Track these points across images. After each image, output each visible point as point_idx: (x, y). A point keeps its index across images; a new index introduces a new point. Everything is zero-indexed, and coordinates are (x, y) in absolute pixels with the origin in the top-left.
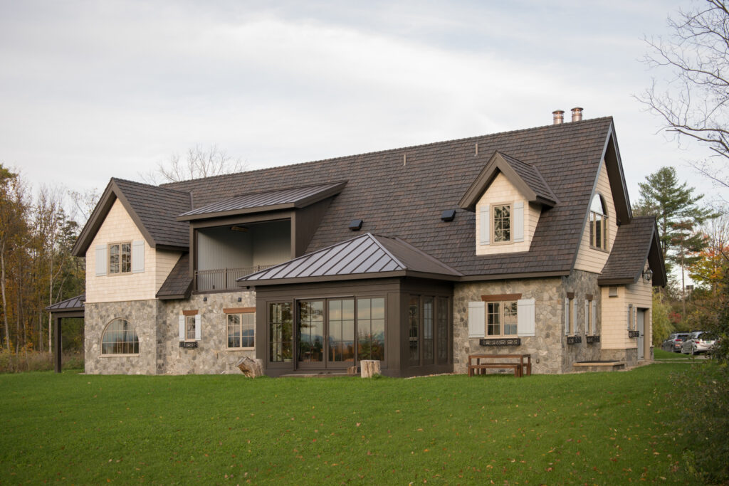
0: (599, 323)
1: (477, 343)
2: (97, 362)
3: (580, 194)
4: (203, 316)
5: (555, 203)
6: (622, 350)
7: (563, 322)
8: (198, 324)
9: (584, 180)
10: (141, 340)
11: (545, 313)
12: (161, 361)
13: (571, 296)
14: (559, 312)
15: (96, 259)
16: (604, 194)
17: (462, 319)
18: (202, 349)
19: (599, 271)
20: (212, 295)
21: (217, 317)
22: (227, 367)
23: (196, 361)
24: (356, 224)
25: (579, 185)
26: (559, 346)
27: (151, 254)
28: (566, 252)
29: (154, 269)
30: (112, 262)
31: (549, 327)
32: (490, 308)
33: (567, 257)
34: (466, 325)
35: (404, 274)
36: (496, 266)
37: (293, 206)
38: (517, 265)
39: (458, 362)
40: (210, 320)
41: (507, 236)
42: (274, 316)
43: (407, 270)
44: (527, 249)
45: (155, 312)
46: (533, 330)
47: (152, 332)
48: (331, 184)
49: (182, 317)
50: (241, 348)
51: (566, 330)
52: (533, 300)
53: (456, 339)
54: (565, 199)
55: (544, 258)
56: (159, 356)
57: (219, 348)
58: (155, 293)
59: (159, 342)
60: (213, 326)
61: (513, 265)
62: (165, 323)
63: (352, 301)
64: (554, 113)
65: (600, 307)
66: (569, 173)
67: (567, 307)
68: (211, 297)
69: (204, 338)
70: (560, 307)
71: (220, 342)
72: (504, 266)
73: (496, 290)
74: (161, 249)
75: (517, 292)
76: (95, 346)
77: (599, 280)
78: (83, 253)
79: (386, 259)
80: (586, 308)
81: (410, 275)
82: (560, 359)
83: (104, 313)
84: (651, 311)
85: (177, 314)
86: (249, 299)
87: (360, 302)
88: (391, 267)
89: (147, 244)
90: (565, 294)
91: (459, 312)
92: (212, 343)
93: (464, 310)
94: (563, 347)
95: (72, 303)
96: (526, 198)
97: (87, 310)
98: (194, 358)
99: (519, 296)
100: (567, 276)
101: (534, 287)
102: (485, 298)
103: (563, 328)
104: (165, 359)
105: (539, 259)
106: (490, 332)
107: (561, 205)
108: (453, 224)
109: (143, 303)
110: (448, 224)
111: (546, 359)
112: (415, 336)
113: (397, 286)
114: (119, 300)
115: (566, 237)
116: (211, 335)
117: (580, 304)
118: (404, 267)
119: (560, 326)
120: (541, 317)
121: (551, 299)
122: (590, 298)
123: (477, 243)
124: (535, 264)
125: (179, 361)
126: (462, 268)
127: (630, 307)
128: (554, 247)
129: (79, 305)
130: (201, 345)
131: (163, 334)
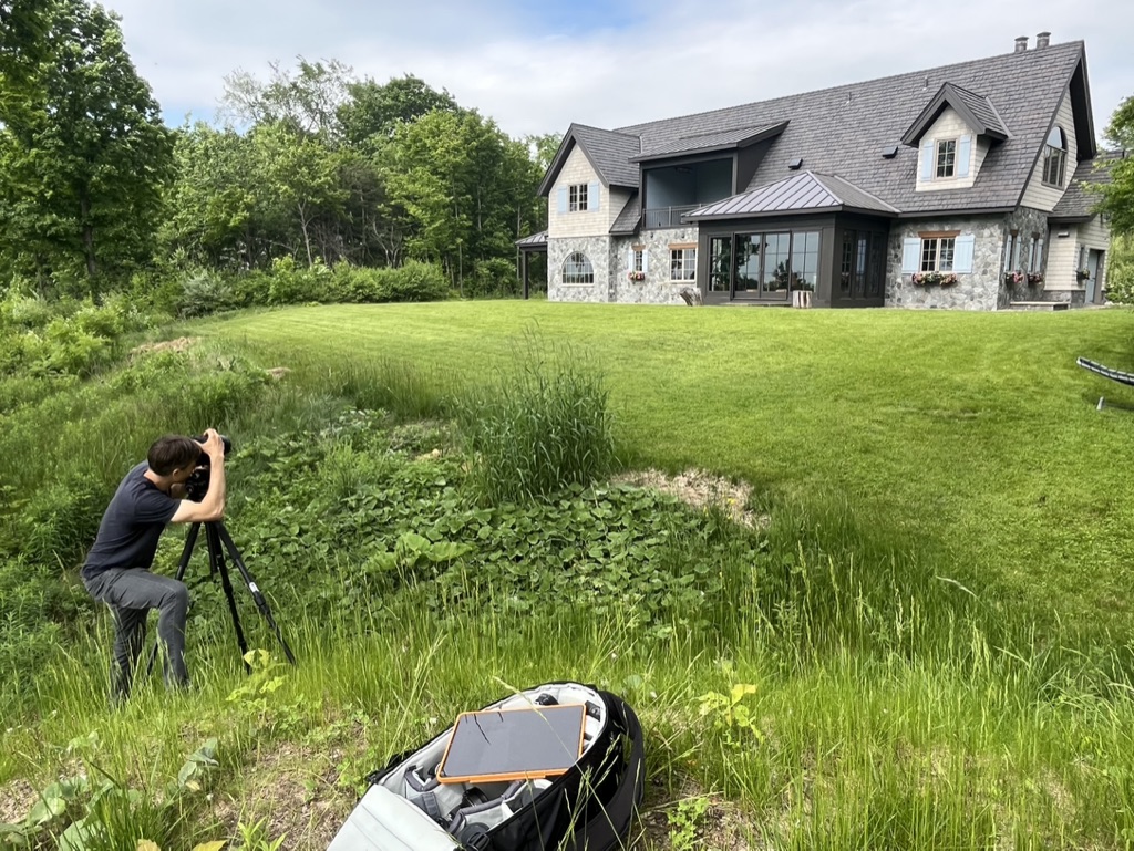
0: (1044, 262)
1: (909, 279)
2: (559, 290)
3: (1036, 126)
4: (650, 251)
5: (1006, 136)
6: (1068, 291)
7: (1003, 259)
8: (645, 258)
9: (1042, 111)
10: (595, 272)
11: (984, 250)
12: (612, 291)
13: (1014, 234)
14: (1000, 250)
15: (558, 199)
16: (1064, 126)
17: (896, 256)
18: (649, 281)
19: (1050, 209)
20: (658, 232)
21: (662, 252)
22: (670, 298)
23: (643, 292)
24: (796, 163)
25: (1036, 116)
26: (997, 283)
27: (605, 192)
28: (1014, 187)
29: (607, 207)
30: (571, 201)
31: (987, 265)
32: (926, 245)
33: (1013, 192)
34: (900, 261)
35: (840, 209)
36: (936, 202)
37: (735, 146)
38: (959, 201)
39: (889, 297)
40: (655, 255)
41: (950, 171)
42: (714, 250)
43: (843, 205)
44: (971, 185)
45: (607, 247)
46: (970, 268)
47: (605, 264)
48: (773, 124)
49: (631, 251)
50: (683, 280)
51: (1006, 268)
52: (973, 236)
53: (888, 275)
54: (1019, 132)
55: (988, 194)
56: (611, 286)
57: (663, 280)
58: (608, 230)
59: (611, 273)
60: (659, 260)
61: (954, 201)
62: (616, 256)
63: (789, 235)
64: (1017, 40)
65: (1048, 247)
66: (1026, 104)
67: (1009, 245)
68: (658, 233)
69: (650, 271)
70: (1001, 244)
71: (664, 275)
72: (944, 202)
73: (934, 228)
74: (614, 189)
75: (956, 229)
76: (556, 276)
77: (1048, 218)
78: (546, 193)
79: (824, 194)
80: (1032, 247)
81: (846, 209)
82: (996, 296)
83: (564, 247)
84: (1106, 253)
85: (627, 249)
86: (691, 236)
87: (795, 235)
88: (828, 202)
89: (602, 185)
90: (1008, 230)
91: (894, 248)
92: (657, 276)
93: (899, 247)
94: (1001, 284)
95: (538, 238)
96: (975, 132)
97: (549, 246)
98: (641, 289)
99: (958, 232)
100: (1011, 212)
101: (974, 224)
102: (921, 235)
103: (1003, 265)
104: (615, 289)
105: (983, 194)
106: (924, 268)
107: (1014, 138)
108: (894, 160)
109: (598, 238)
110: (889, 161)
111: (981, 296)
112: (848, 270)
113: (833, 221)
114: (577, 235)
115: (1015, 171)
116: (656, 268)
117: (1025, 243)
118: (841, 202)
119: (999, 263)
120: (980, 253)
121: (992, 235)
122: (1036, 237)
123: (918, 178)
124: (978, 200)
125: (627, 291)
126: (899, 205)
127: (1083, 248)
128: (1000, 183)
129: (543, 240)
130: (647, 276)
131: (614, 268)
